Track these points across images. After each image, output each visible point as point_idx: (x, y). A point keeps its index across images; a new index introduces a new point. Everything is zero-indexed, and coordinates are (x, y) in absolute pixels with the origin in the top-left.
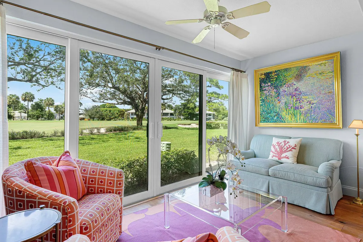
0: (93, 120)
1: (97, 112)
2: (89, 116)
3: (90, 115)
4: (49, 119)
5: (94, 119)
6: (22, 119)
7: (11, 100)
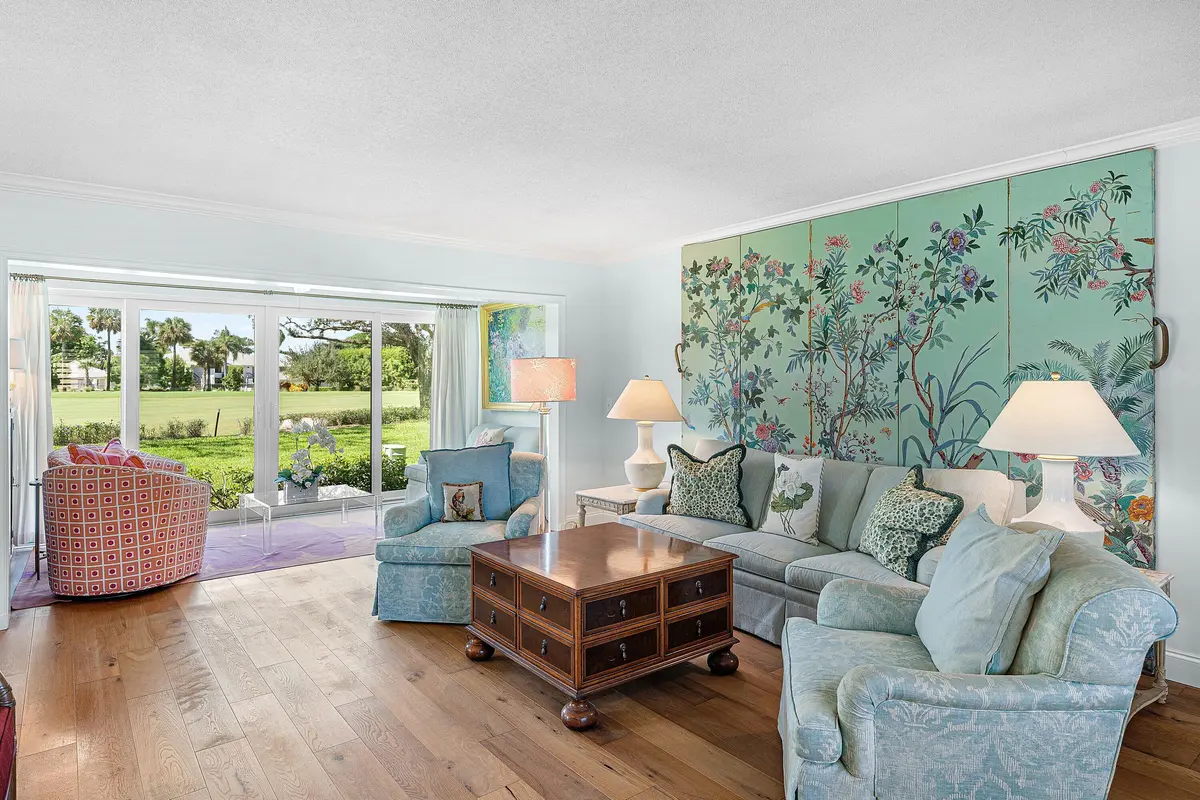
0: (317, 390)
1: (330, 364)
2: (304, 374)
3: (306, 371)
4: (175, 388)
5: (318, 385)
6: (90, 388)
7: (58, 329)
